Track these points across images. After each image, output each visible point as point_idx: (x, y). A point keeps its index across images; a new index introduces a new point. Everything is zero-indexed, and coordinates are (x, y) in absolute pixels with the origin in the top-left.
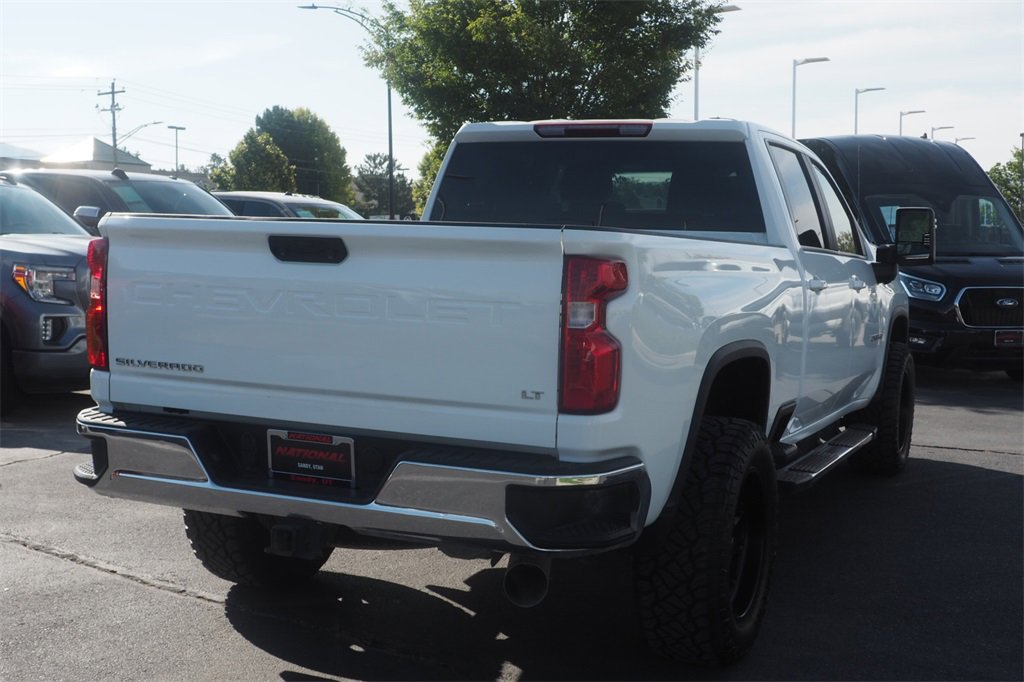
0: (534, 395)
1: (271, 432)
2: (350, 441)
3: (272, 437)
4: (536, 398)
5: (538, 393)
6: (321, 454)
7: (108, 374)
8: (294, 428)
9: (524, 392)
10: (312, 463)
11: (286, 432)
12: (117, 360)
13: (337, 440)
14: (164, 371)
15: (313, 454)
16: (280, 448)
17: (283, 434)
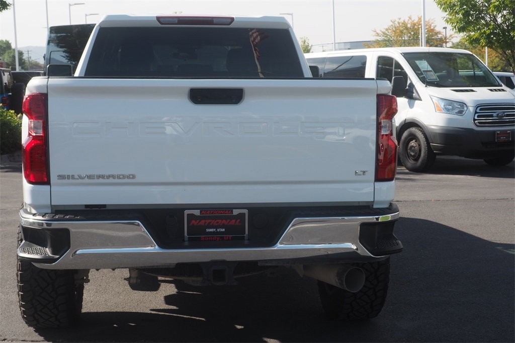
0: (362, 173)
1: (186, 212)
2: (246, 211)
3: (188, 215)
4: (363, 174)
5: (364, 172)
6: (224, 221)
7: (48, 187)
8: (204, 208)
9: (356, 172)
10: (216, 227)
11: (199, 210)
12: (59, 176)
13: (236, 212)
14: (101, 180)
15: (218, 222)
16: (193, 222)
17: (197, 213)
